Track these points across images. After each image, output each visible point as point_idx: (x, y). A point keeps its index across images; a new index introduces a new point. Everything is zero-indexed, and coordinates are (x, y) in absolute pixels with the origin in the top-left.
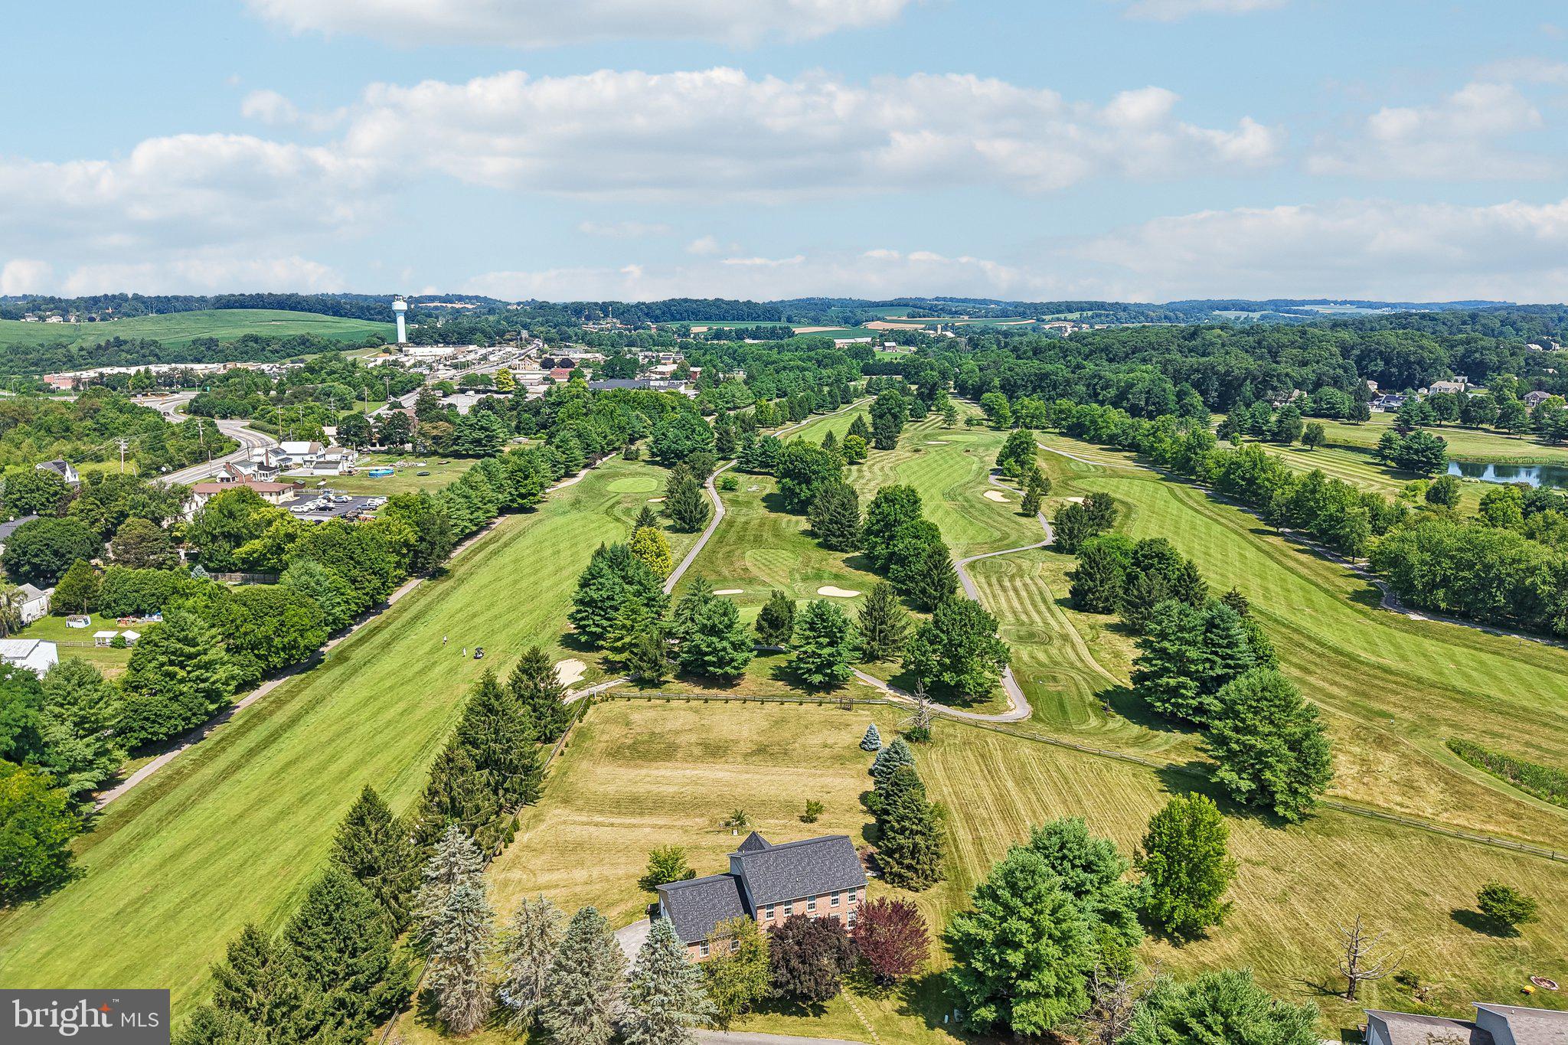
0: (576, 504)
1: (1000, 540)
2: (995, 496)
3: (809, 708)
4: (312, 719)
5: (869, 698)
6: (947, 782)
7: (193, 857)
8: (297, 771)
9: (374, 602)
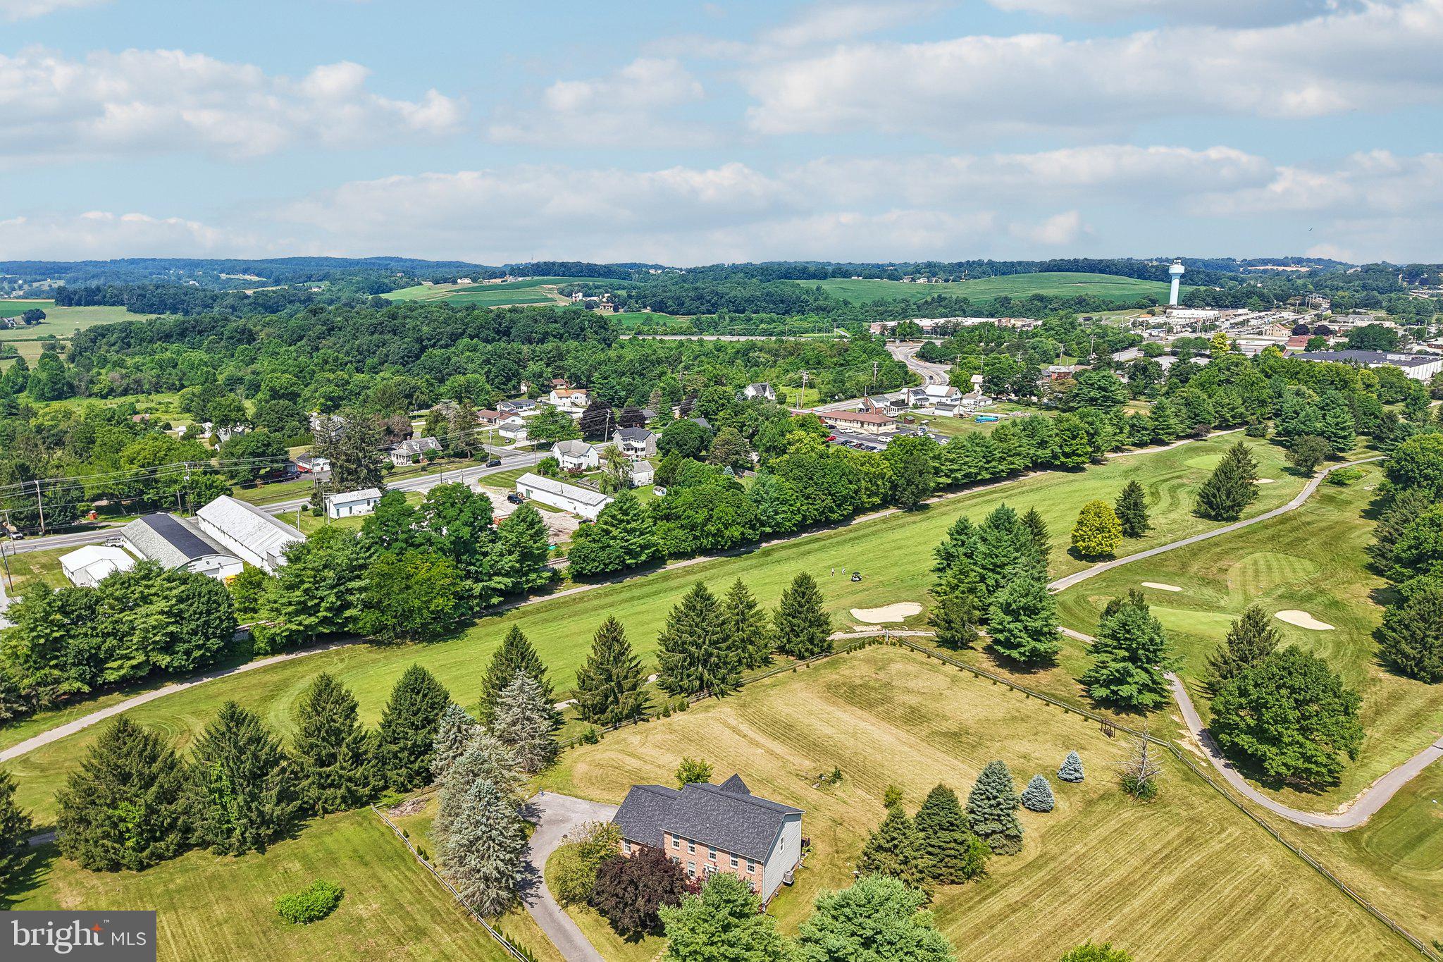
3: (1071, 718)
6: (1093, 843)
9: (826, 517)
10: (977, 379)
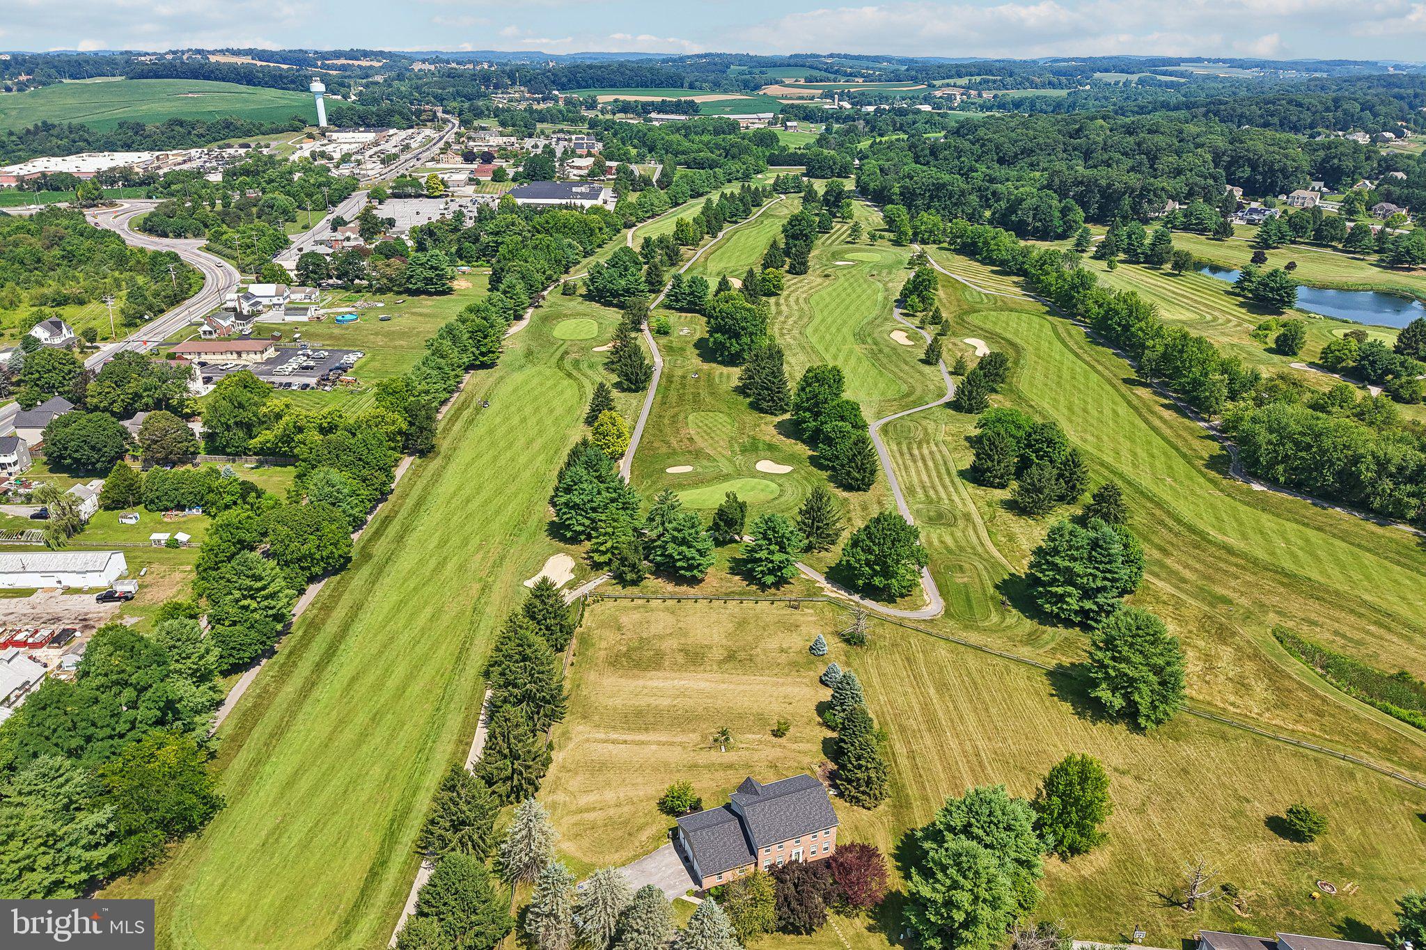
0: (529, 355)
1: (907, 395)
2: (900, 337)
3: (764, 605)
4: (358, 627)
5: (811, 594)
6: (883, 690)
7: (304, 784)
8: (362, 688)
9: (382, 493)
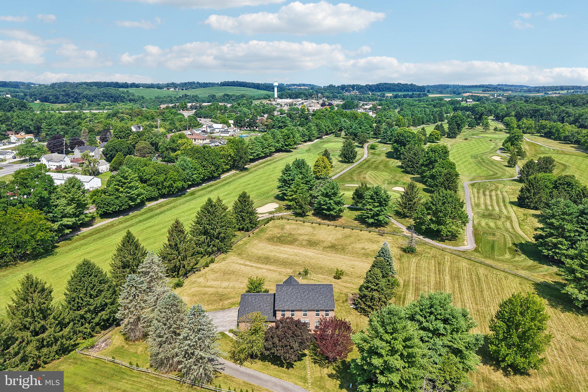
0: (308, 151)
1: (492, 175)
2: (497, 158)
3: (365, 233)
5: (395, 232)
6: (415, 272)
9: (212, 175)
10: (231, 122)
